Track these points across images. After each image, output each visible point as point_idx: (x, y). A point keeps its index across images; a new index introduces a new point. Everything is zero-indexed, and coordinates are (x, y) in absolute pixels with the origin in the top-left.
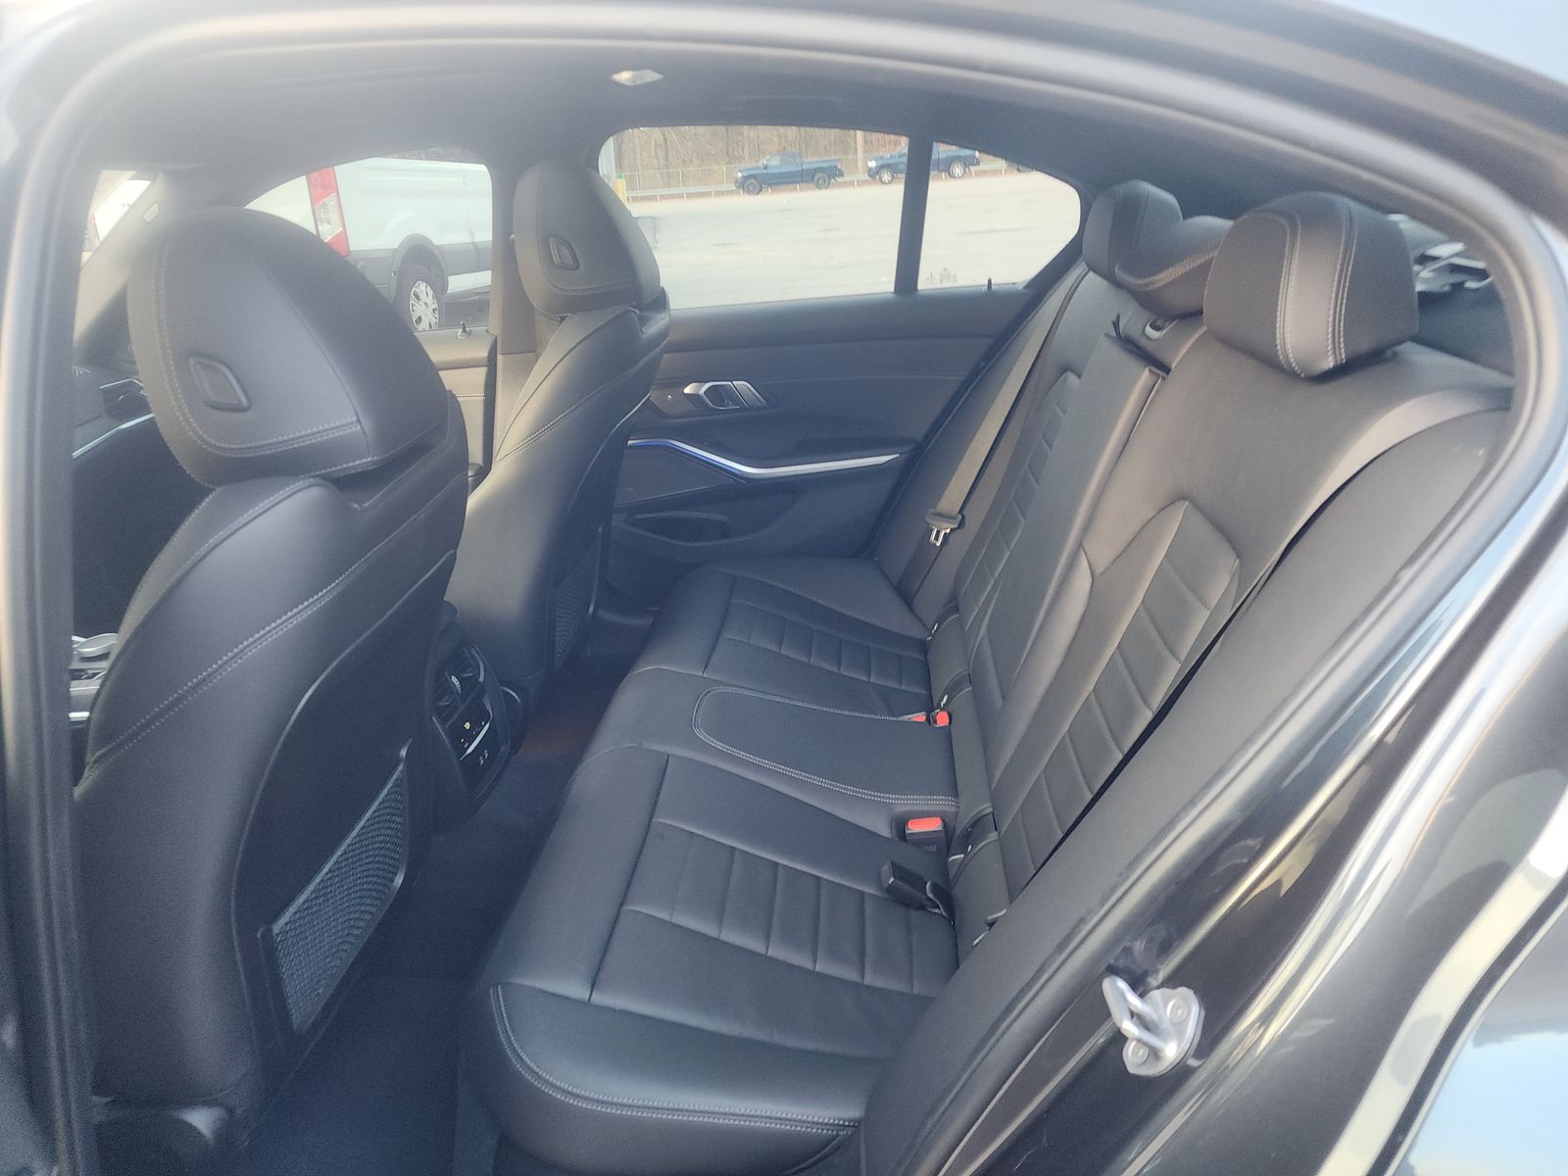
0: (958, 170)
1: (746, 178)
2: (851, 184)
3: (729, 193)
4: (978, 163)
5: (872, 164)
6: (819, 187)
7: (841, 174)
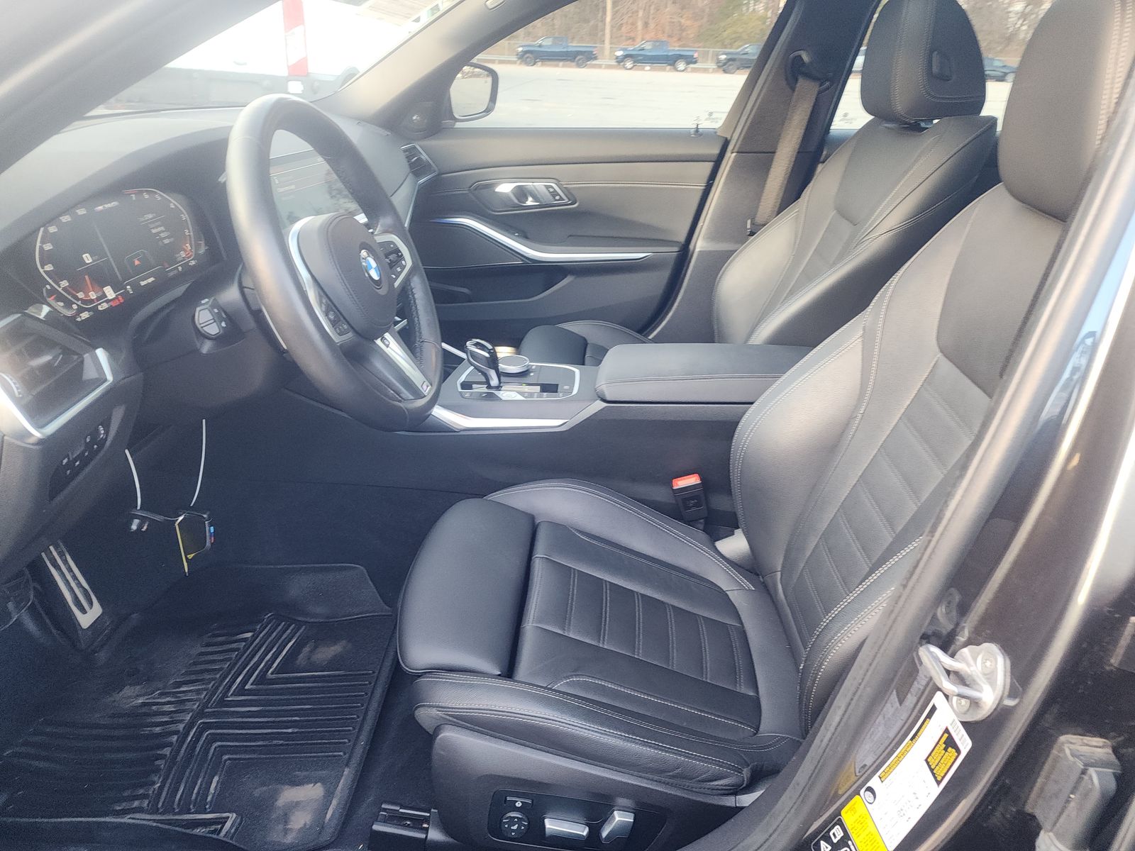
0: (681, 65)
1: (526, 52)
2: (600, 66)
3: (514, 63)
4: (695, 62)
5: (619, 53)
6: (579, 66)
7: (596, 58)
